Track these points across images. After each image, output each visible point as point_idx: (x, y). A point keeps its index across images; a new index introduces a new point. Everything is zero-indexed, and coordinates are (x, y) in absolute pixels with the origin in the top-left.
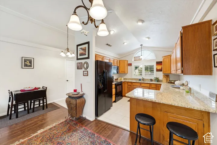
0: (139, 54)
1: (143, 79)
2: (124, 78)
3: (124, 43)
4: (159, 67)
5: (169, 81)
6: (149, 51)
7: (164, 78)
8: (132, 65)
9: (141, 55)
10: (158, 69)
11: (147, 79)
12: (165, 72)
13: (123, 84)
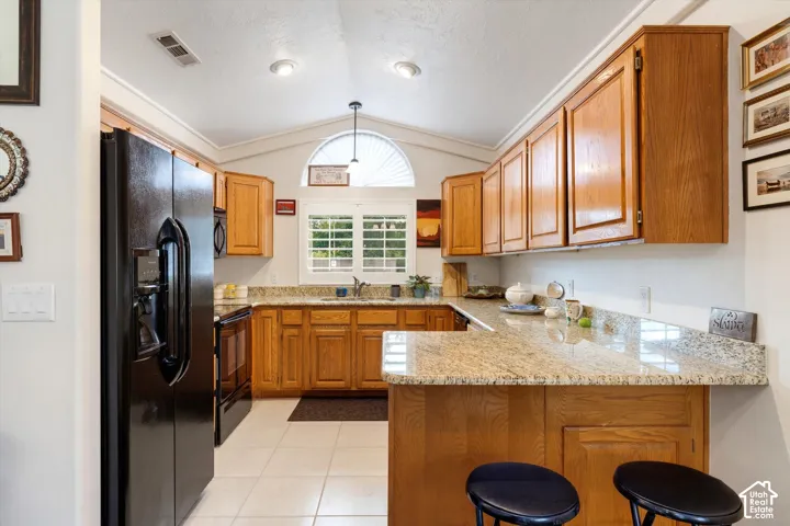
0: (332, 153)
1: (359, 289)
2: (250, 289)
3: (274, 67)
4: (430, 228)
5: (464, 290)
6: (384, 143)
7: (449, 275)
8: (300, 207)
9: (355, 160)
10: (425, 234)
11: (377, 288)
12: (457, 250)
13: (253, 321)
